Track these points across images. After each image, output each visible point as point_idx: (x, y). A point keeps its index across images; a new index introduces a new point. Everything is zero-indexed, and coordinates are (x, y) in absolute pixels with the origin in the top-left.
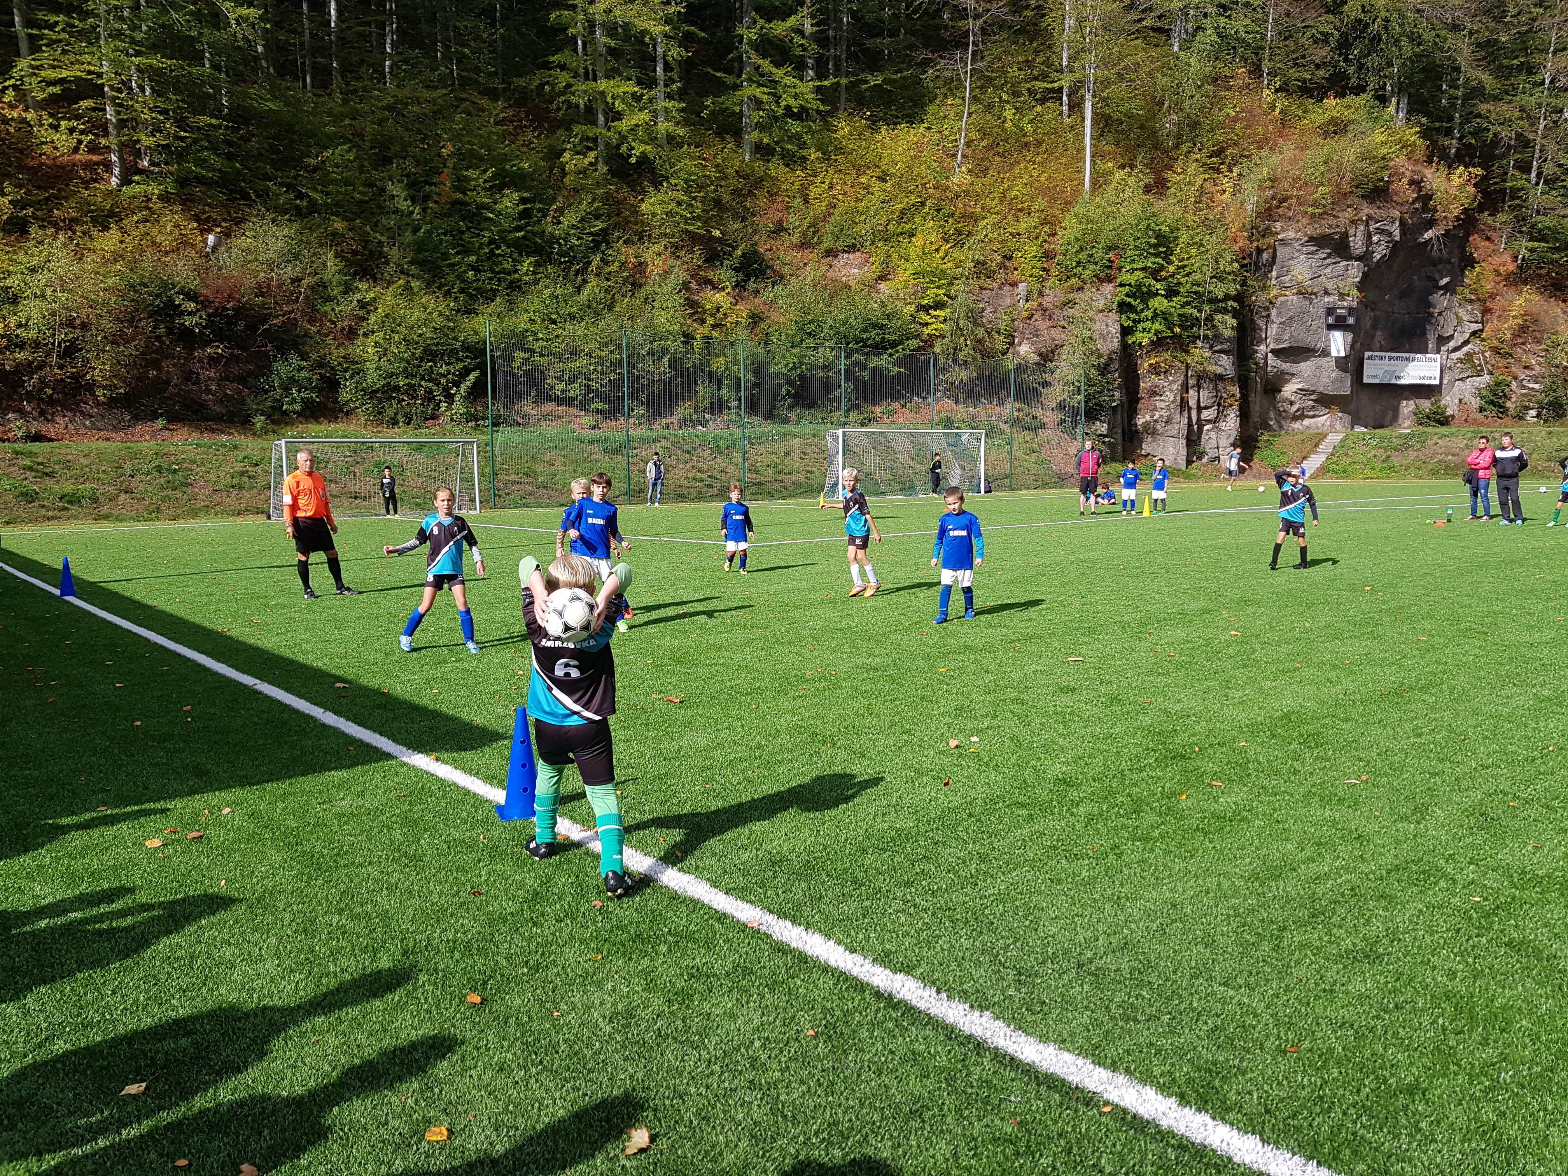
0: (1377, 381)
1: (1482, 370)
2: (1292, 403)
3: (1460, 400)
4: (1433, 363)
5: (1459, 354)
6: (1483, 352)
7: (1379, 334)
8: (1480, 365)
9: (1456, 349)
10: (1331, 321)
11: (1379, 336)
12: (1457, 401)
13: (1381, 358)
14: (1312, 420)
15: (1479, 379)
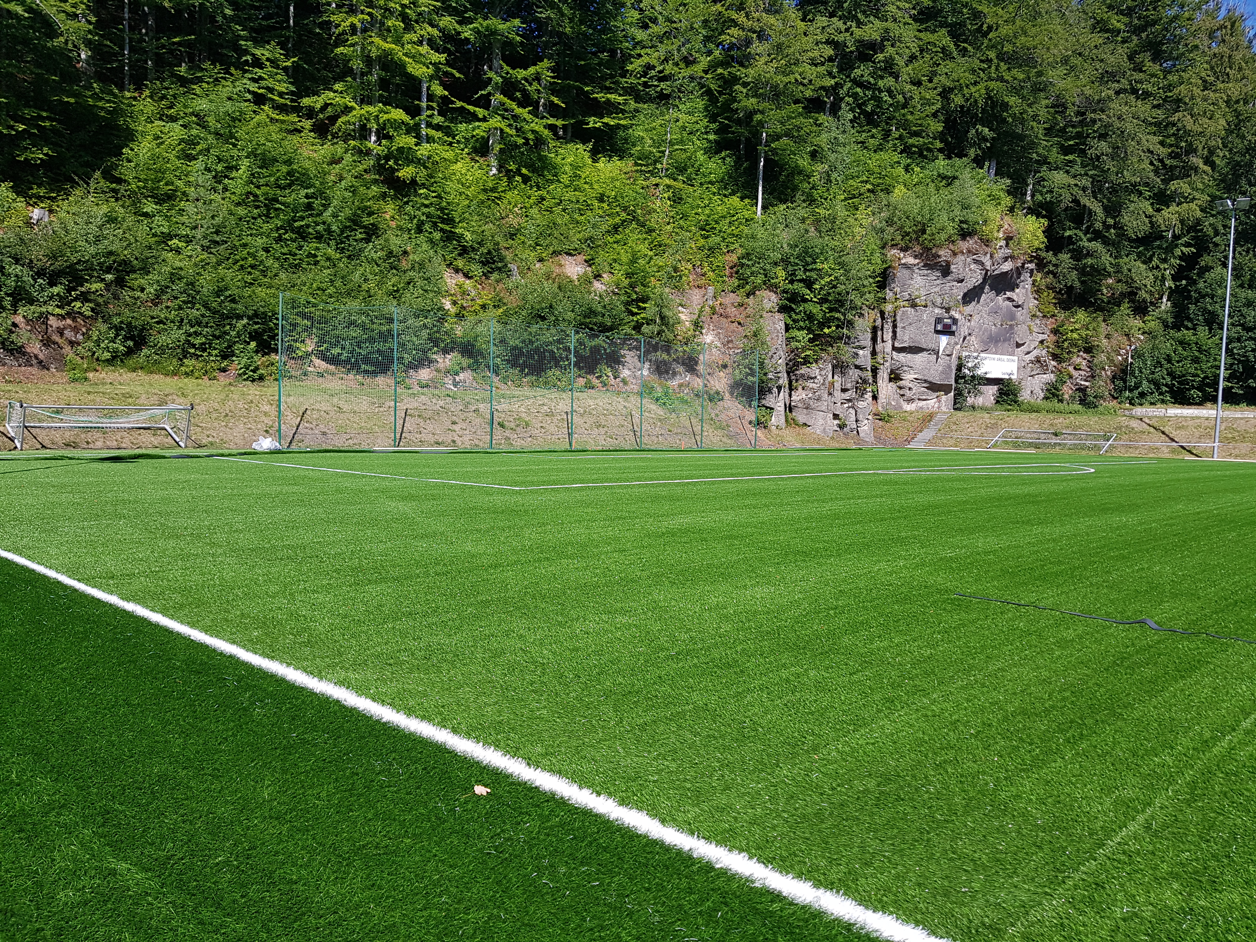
1: (1047, 370)
2: (910, 389)
3: (1032, 392)
4: (1012, 363)
5: (1031, 357)
6: (1048, 357)
7: (974, 338)
8: (1046, 366)
9: (1028, 353)
10: (939, 327)
12: (1029, 393)
14: (925, 402)
15: (1045, 376)
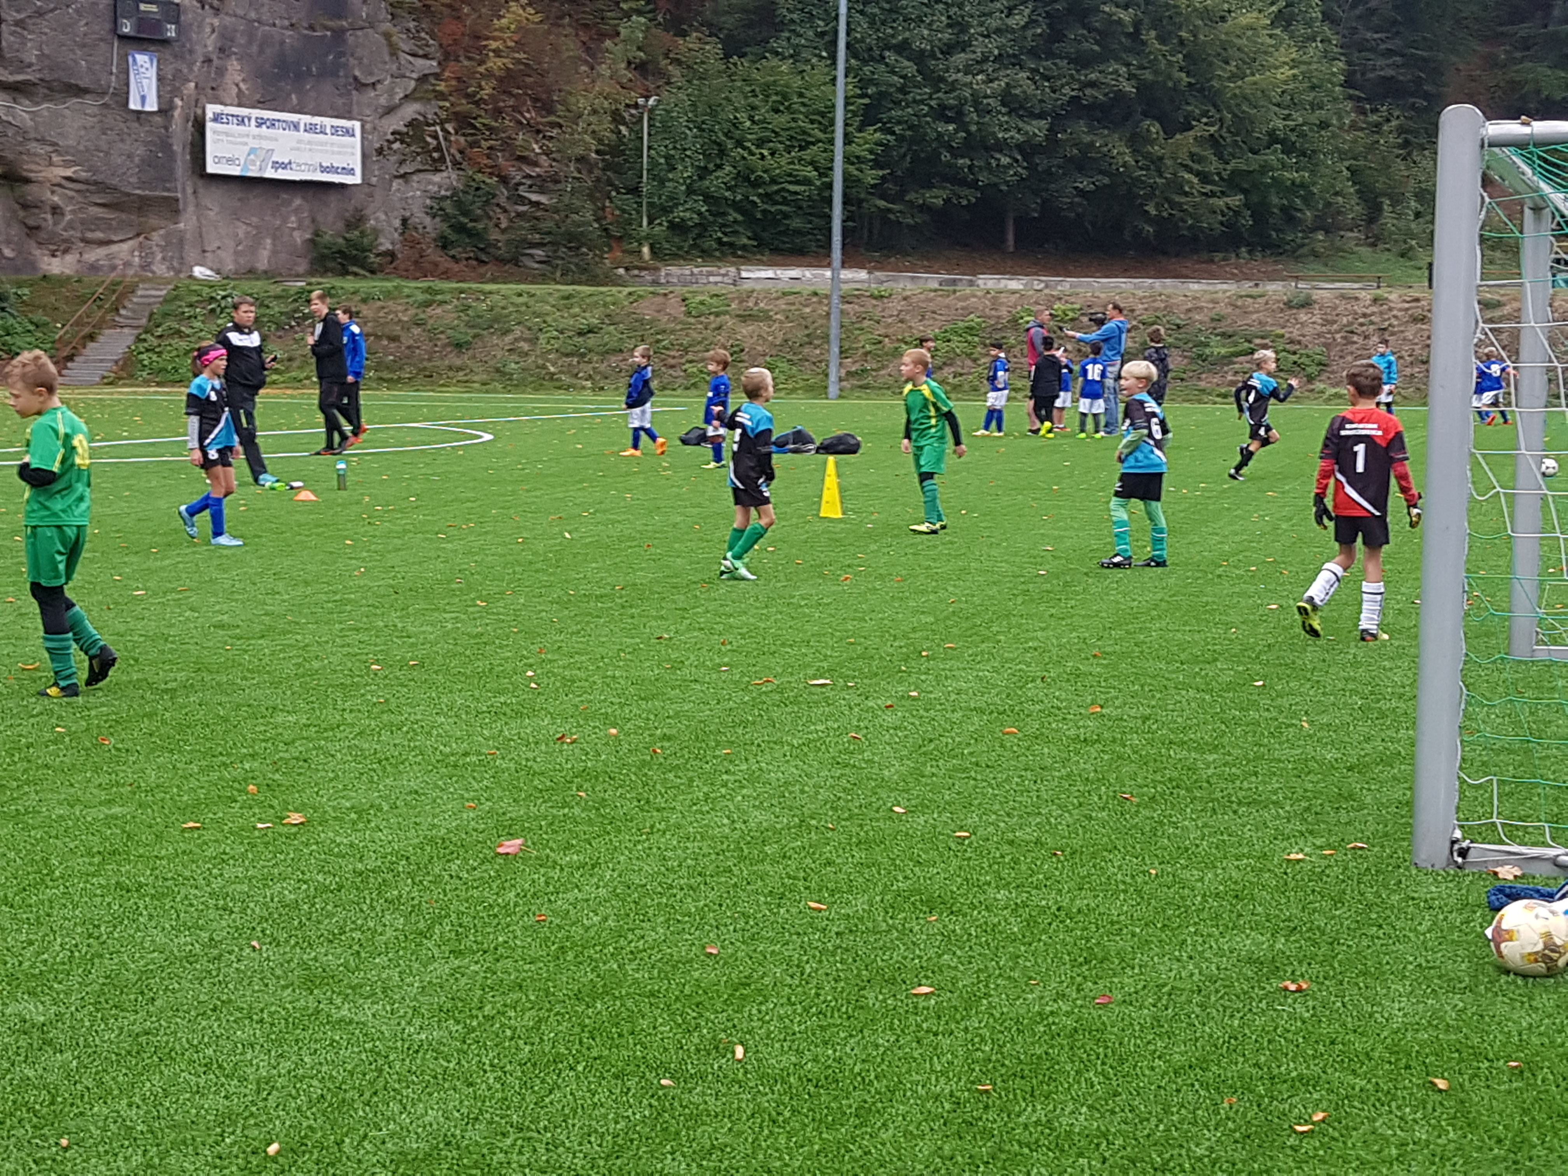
0: (235, 171)
1: (442, 159)
2: (56, 210)
3: (404, 221)
4: (347, 139)
5: (396, 123)
6: (442, 124)
7: (233, 65)
8: (438, 148)
9: (390, 110)
10: (126, 27)
11: (235, 71)
12: (397, 223)
13: (241, 121)
14: (102, 251)
15: (437, 178)
